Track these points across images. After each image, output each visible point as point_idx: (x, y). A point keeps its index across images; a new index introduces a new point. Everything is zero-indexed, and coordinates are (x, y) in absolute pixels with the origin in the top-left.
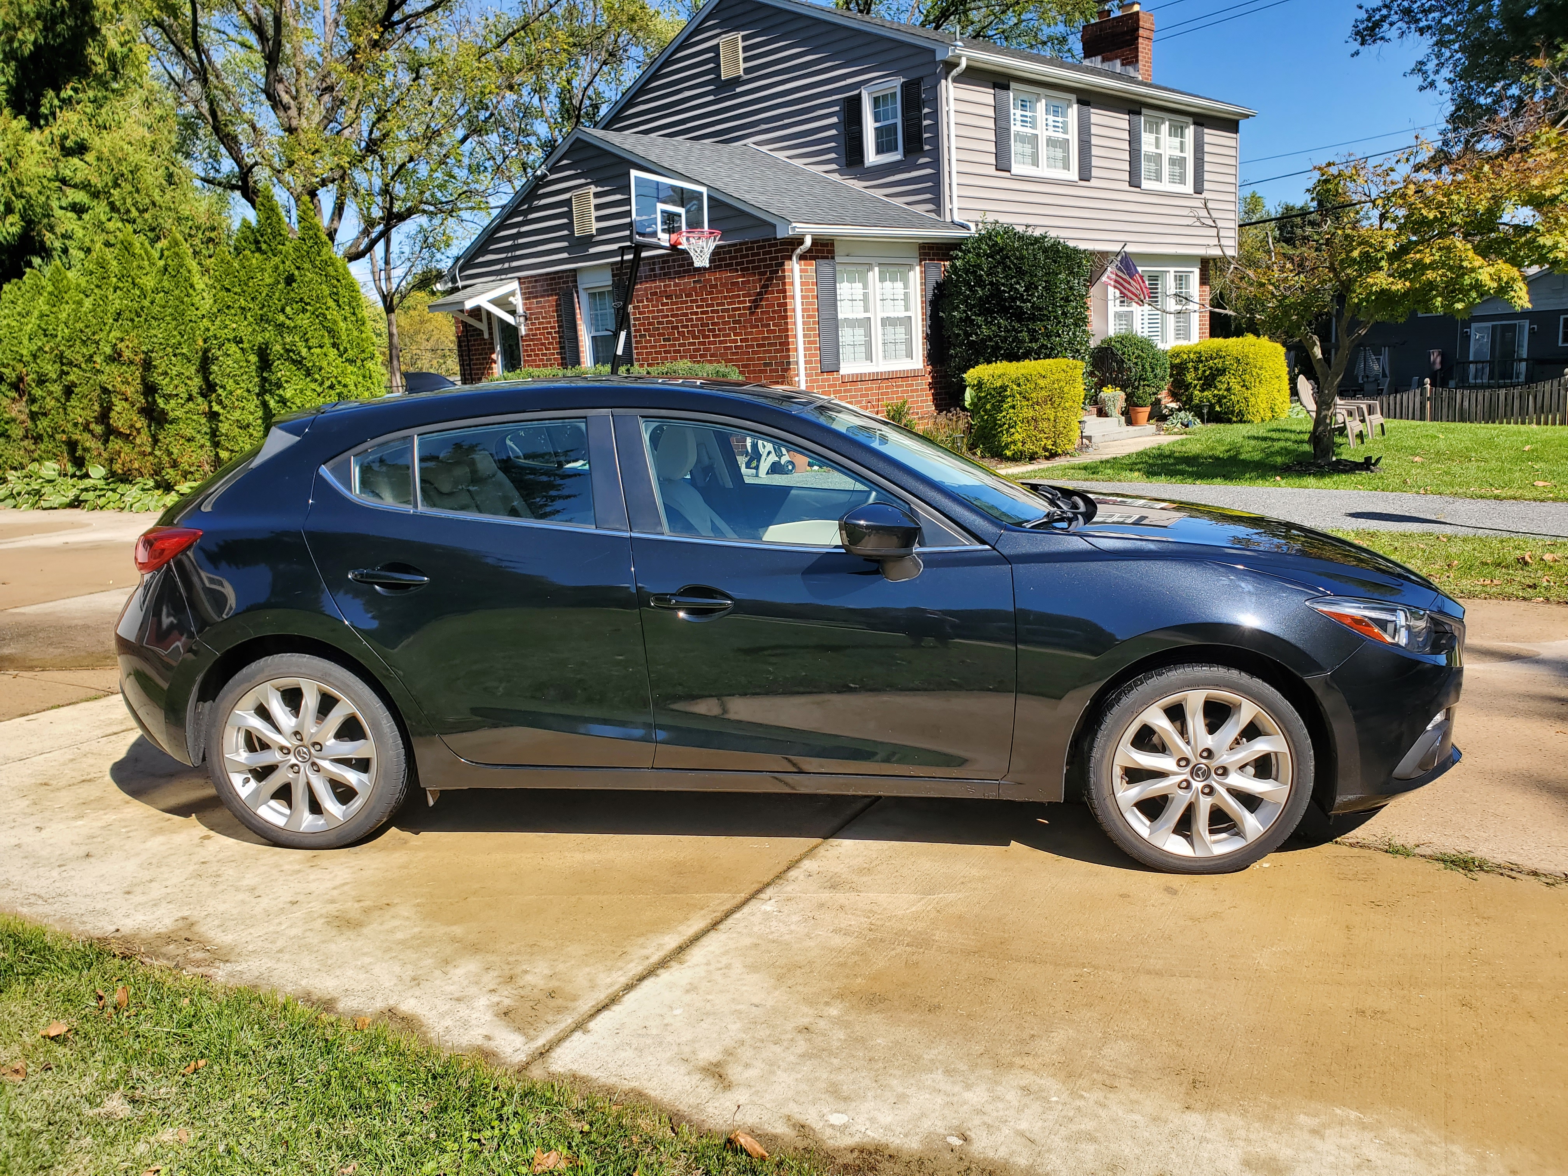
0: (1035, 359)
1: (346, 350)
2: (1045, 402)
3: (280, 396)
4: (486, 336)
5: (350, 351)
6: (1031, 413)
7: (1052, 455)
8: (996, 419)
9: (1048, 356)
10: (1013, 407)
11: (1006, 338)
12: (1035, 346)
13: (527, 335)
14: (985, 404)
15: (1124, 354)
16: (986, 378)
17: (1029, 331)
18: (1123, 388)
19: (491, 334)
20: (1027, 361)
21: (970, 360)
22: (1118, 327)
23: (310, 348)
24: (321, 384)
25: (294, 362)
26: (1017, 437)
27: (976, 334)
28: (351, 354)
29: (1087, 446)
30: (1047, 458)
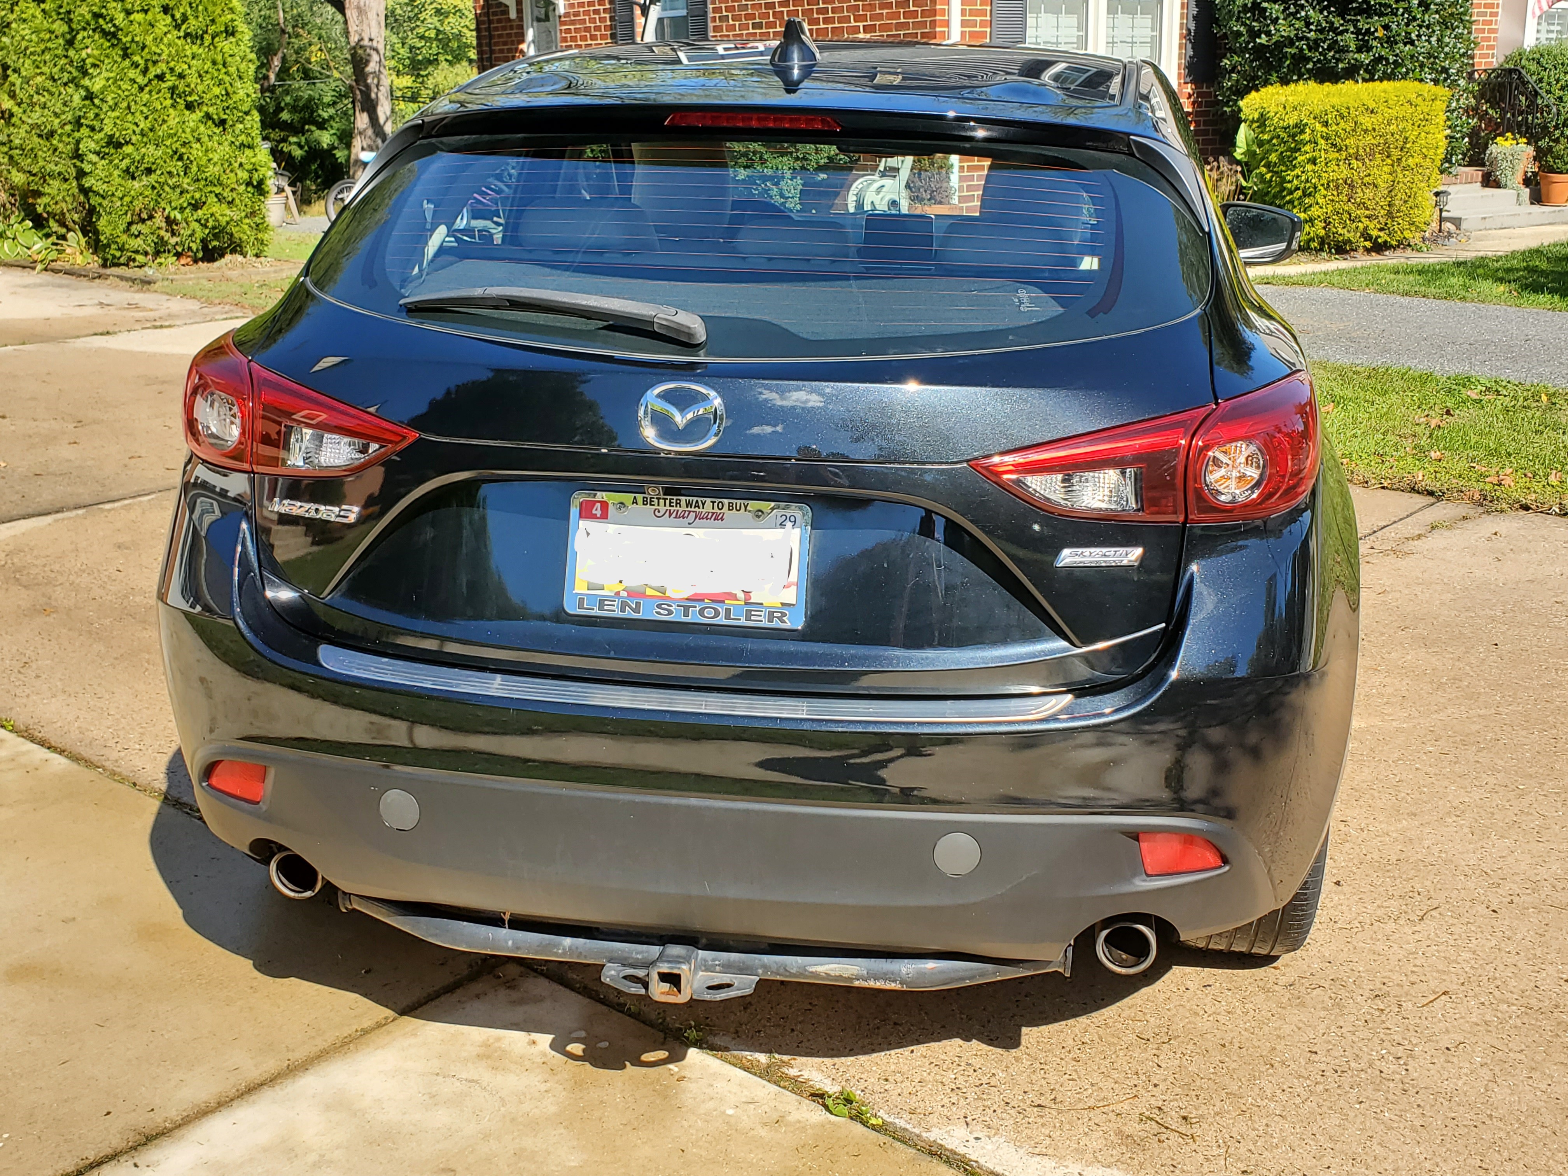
0: (1365, 80)
1: (185, 18)
2: (1371, 155)
3: (87, 89)
4: (513, 15)
5: (192, 21)
6: (1345, 172)
7: (1379, 248)
8: (1283, 180)
9: (1388, 77)
10: (1313, 161)
11: (1316, 42)
12: (1365, 58)
13: (567, 15)
14: (1269, 152)
15: (1541, 80)
16: (1273, 109)
17: (1358, 32)
18: (1532, 139)
19: (520, 11)
20: (1349, 84)
21: (1255, 78)
22: (1543, 36)
23: (128, 13)
24: (145, 72)
25: (105, 34)
26: (1315, 211)
27: (1268, 34)
28: (193, 25)
29: (1450, 235)
30: (1368, 251)
